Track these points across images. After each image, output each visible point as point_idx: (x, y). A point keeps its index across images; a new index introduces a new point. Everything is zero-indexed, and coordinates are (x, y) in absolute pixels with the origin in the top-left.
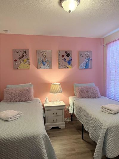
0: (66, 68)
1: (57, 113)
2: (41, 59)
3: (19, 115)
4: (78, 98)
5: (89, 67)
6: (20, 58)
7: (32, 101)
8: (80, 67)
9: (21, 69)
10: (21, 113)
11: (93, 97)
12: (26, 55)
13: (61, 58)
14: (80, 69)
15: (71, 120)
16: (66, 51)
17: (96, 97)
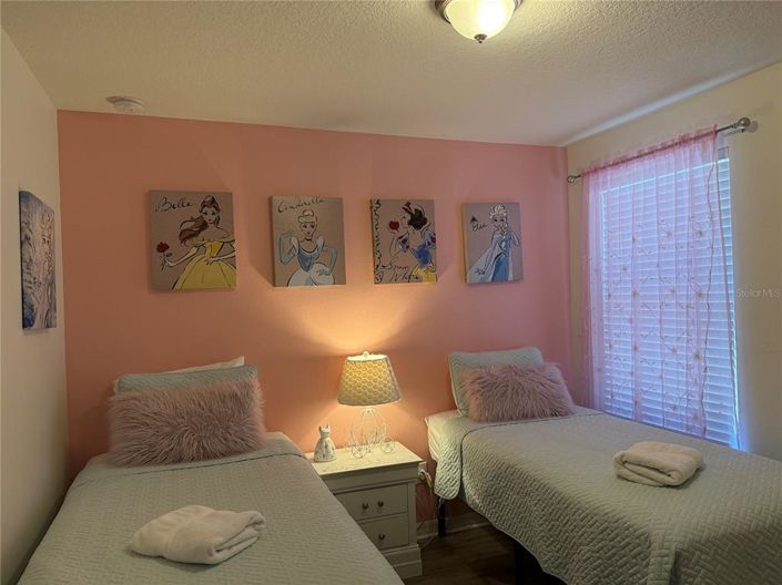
0: (410, 278)
1: (381, 504)
2: (294, 242)
3: (250, 531)
4: (479, 421)
5: (511, 276)
6: (186, 236)
7: (264, 452)
8: (473, 277)
9: (189, 291)
10: (259, 516)
11: (543, 415)
12: (217, 222)
13: (388, 236)
14: (472, 285)
15: (437, 534)
16: (408, 204)
17: (555, 414)
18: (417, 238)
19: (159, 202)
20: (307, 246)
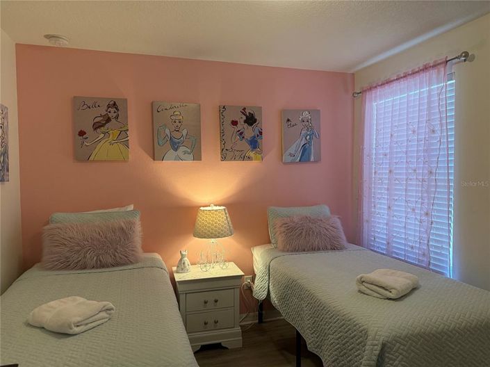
0: (244, 158)
1: (216, 301)
2: (167, 131)
3: (104, 314)
4: (283, 251)
5: (312, 159)
6: (97, 126)
7: (139, 265)
8: (287, 158)
10: (111, 305)
11: (325, 249)
12: (117, 117)
13: (230, 129)
14: (285, 163)
15: (257, 321)
16: (244, 109)
17: (334, 248)
18: (249, 132)
19: (81, 104)
20: (176, 135)
